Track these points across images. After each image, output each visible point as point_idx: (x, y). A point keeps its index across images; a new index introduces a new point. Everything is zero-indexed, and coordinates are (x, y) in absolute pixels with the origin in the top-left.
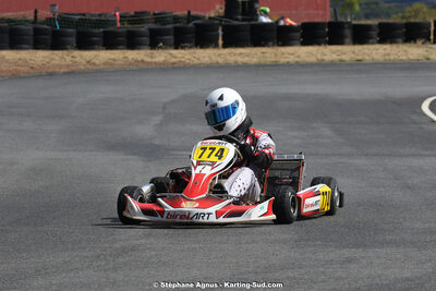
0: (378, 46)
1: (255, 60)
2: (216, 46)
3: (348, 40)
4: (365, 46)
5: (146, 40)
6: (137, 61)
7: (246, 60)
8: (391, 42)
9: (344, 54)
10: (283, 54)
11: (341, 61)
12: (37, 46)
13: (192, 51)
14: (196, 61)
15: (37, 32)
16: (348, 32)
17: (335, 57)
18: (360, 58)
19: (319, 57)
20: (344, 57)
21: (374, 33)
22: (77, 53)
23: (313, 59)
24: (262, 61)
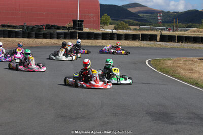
0: (125, 41)
1: (90, 44)
3: (115, 39)
4: (121, 41)
5: (56, 36)
7: (87, 44)
12: (23, 37)
13: (70, 40)
15: (24, 32)
16: (116, 36)
21: (123, 37)
22: (36, 40)
24: (92, 45)
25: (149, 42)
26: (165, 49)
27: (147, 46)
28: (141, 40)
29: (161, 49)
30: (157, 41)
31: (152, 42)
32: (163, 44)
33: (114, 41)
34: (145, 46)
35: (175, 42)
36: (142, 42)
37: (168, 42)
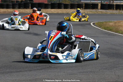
0: (71, 9)
2: (29, 8)
3: (62, 8)
4: (68, 9)
6: (11, 12)
8: (74, 9)
9: (63, 11)
10: (48, 11)
11: (63, 13)
13: (24, 10)
14: (26, 12)
16: (63, 6)
17: (61, 12)
18: (68, 12)
19: (57, 12)
20: (63, 12)
21: (69, 6)
23: (56, 12)
25: (91, 10)
26: (106, 15)
27: (91, 13)
28: (85, 9)
29: (102, 15)
30: (98, 9)
31: (94, 10)
32: (104, 11)
33: (61, 10)
34: (89, 13)
35: (114, 10)
36: (86, 10)
37: (108, 9)
